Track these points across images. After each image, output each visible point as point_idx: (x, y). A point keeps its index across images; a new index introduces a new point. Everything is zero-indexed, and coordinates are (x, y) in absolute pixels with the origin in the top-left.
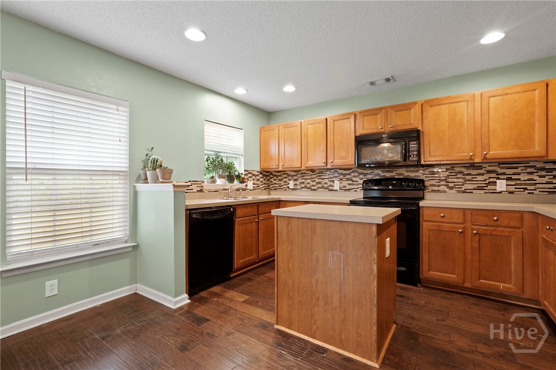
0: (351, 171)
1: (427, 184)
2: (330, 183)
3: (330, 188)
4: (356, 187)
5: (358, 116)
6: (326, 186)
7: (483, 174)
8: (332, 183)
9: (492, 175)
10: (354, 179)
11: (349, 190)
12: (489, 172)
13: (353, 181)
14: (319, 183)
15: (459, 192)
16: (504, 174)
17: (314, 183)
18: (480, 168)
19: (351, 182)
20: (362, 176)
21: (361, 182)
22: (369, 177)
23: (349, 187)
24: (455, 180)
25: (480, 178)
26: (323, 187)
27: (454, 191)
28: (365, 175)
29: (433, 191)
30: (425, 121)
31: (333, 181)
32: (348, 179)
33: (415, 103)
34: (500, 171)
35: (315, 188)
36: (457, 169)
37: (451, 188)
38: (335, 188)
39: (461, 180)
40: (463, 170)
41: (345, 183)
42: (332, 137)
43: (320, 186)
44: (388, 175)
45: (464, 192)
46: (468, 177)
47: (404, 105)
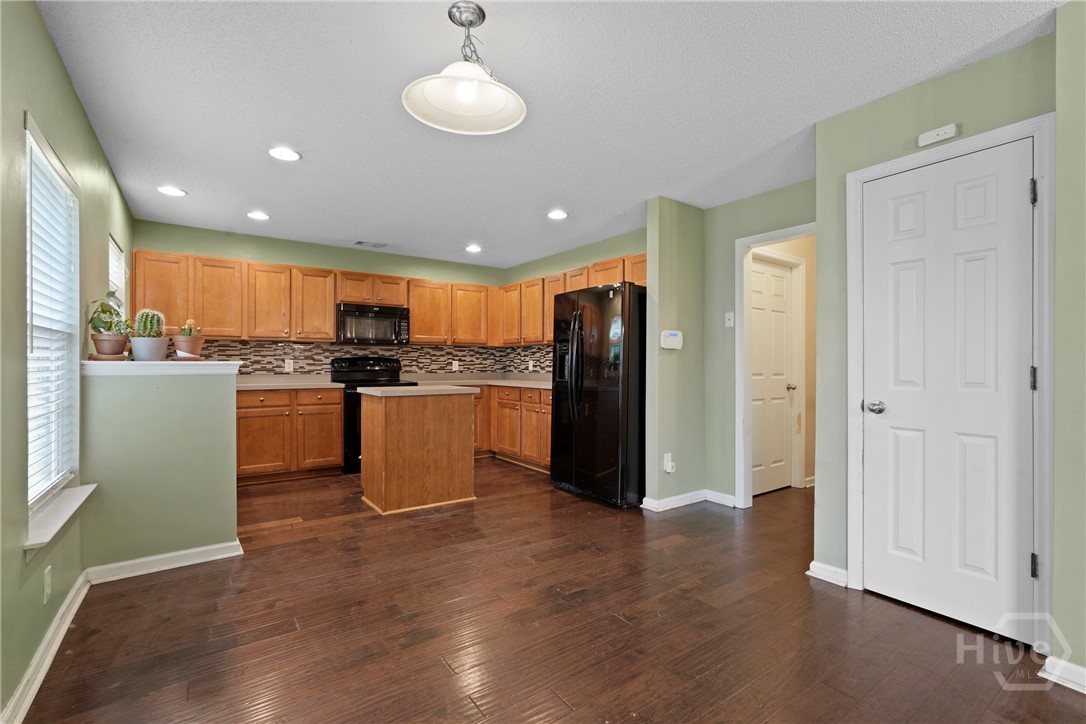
0: (311, 346)
1: (402, 363)
2: (276, 363)
3: (278, 370)
4: (319, 368)
5: (339, 277)
6: (269, 366)
7: (443, 356)
8: (280, 363)
9: (450, 357)
10: (316, 357)
11: (309, 372)
12: (448, 353)
13: (314, 360)
14: (258, 362)
15: (427, 372)
16: (457, 356)
17: (248, 363)
18: (442, 349)
19: (311, 362)
20: (327, 354)
21: (329, 361)
22: (337, 355)
23: (308, 368)
24: (423, 361)
25: (442, 359)
26: (263, 369)
27: (423, 371)
28: (332, 352)
29: (406, 371)
30: (411, 300)
31: (283, 360)
32: (307, 358)
33: (402, 279)
34: (455, 353)
35: (249, 369)
36: (426, 350)
37: (421, 368)
38: (287, 370)
39: (428, 361)
40: (430, 351)
41: (302, 363)
42: (300, 298)
43: (259, 366)
44: (361, 353)
45: (431, 372)
46: (434, 358)
47: (390, 277)
